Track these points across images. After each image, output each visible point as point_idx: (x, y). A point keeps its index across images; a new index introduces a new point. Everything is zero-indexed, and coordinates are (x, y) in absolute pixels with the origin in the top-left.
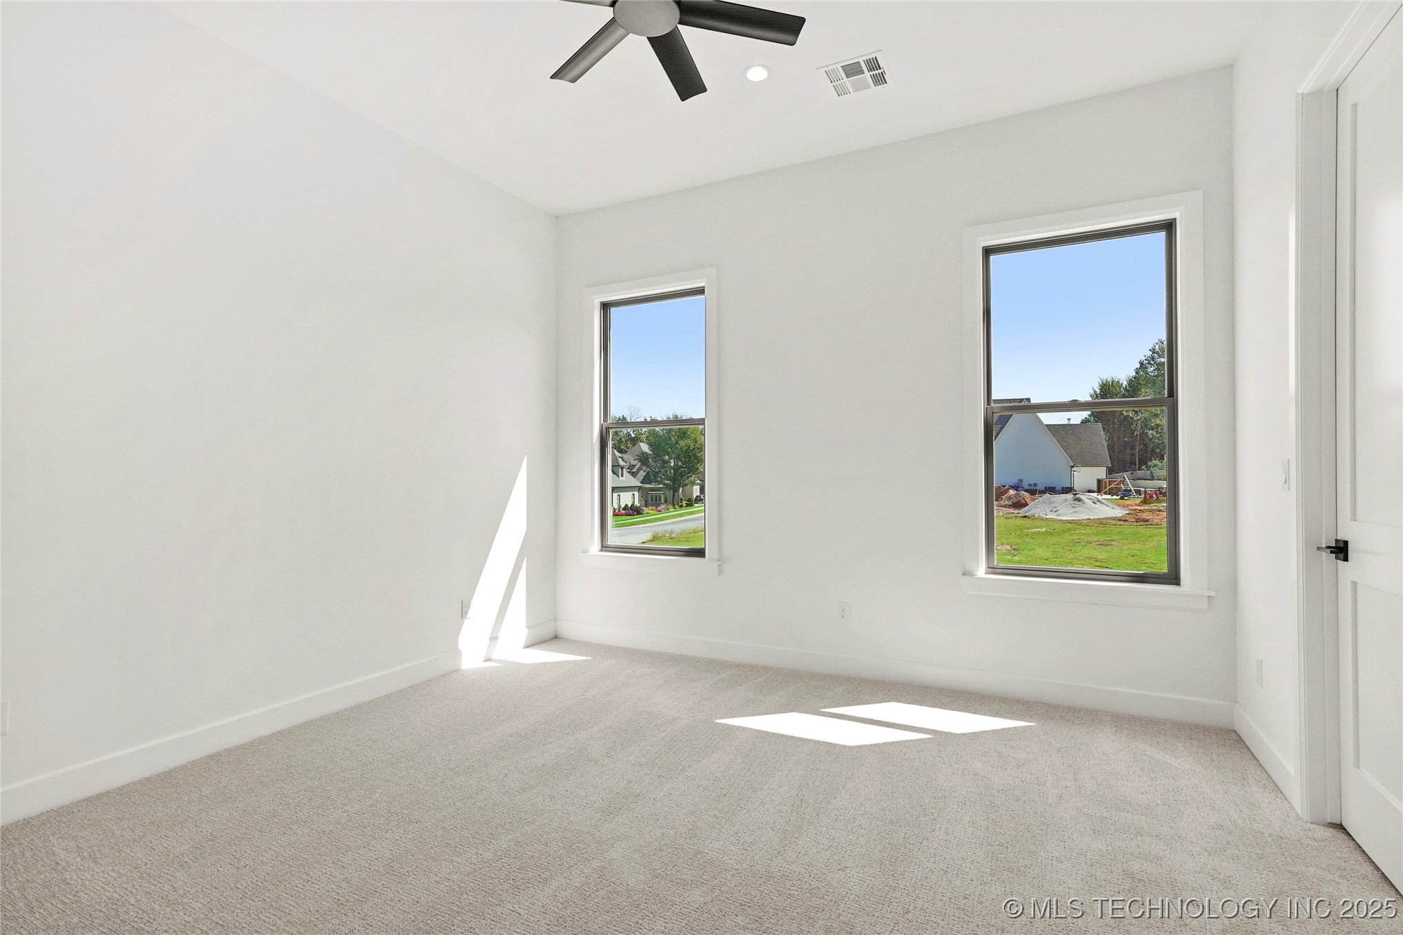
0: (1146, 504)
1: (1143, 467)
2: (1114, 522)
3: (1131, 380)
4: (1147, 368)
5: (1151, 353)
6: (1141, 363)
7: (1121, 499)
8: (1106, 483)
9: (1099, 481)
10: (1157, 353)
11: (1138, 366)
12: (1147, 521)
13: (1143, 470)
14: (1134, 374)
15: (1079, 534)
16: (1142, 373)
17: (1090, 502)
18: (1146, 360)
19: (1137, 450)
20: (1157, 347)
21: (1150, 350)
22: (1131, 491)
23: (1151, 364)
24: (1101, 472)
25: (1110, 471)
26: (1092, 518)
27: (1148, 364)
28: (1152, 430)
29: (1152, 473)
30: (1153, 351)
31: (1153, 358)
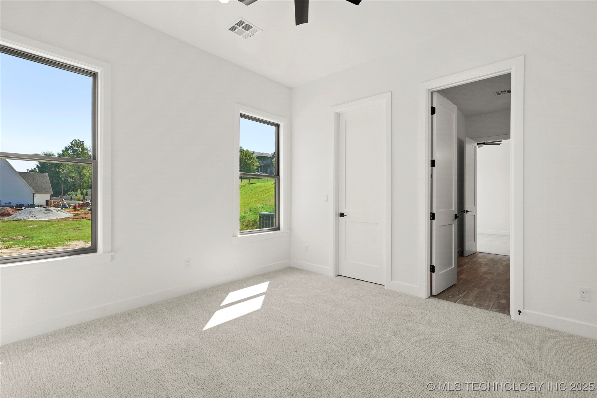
0: (76, 211)
1: (67, 194)
2: (72, 220)
3: (60, 155)
4: (68, 150)
5: (71, 144)
6: (66, 148)
7: (61, 209)
8: (51, 202)
9: (47, 201)
10: (74, 145)
11: (64, 149)
12: (87, 218)
13: (66, 196)
14: (61, 152)
15: (58, 226)
16: (65, 152)
17: (55, 211)
18: (68, 147)
19: (62, 187)
20: (74, 142)
21: (70, 143)
22: (66, 205)
23: (71, 149)
24: (48, 197)
25: (52, 196)
26: (58, 218)
27: (70, 149)
28: (70, 178)
29: (71, 197)
30: (72, 143)
31: (72, 147)
